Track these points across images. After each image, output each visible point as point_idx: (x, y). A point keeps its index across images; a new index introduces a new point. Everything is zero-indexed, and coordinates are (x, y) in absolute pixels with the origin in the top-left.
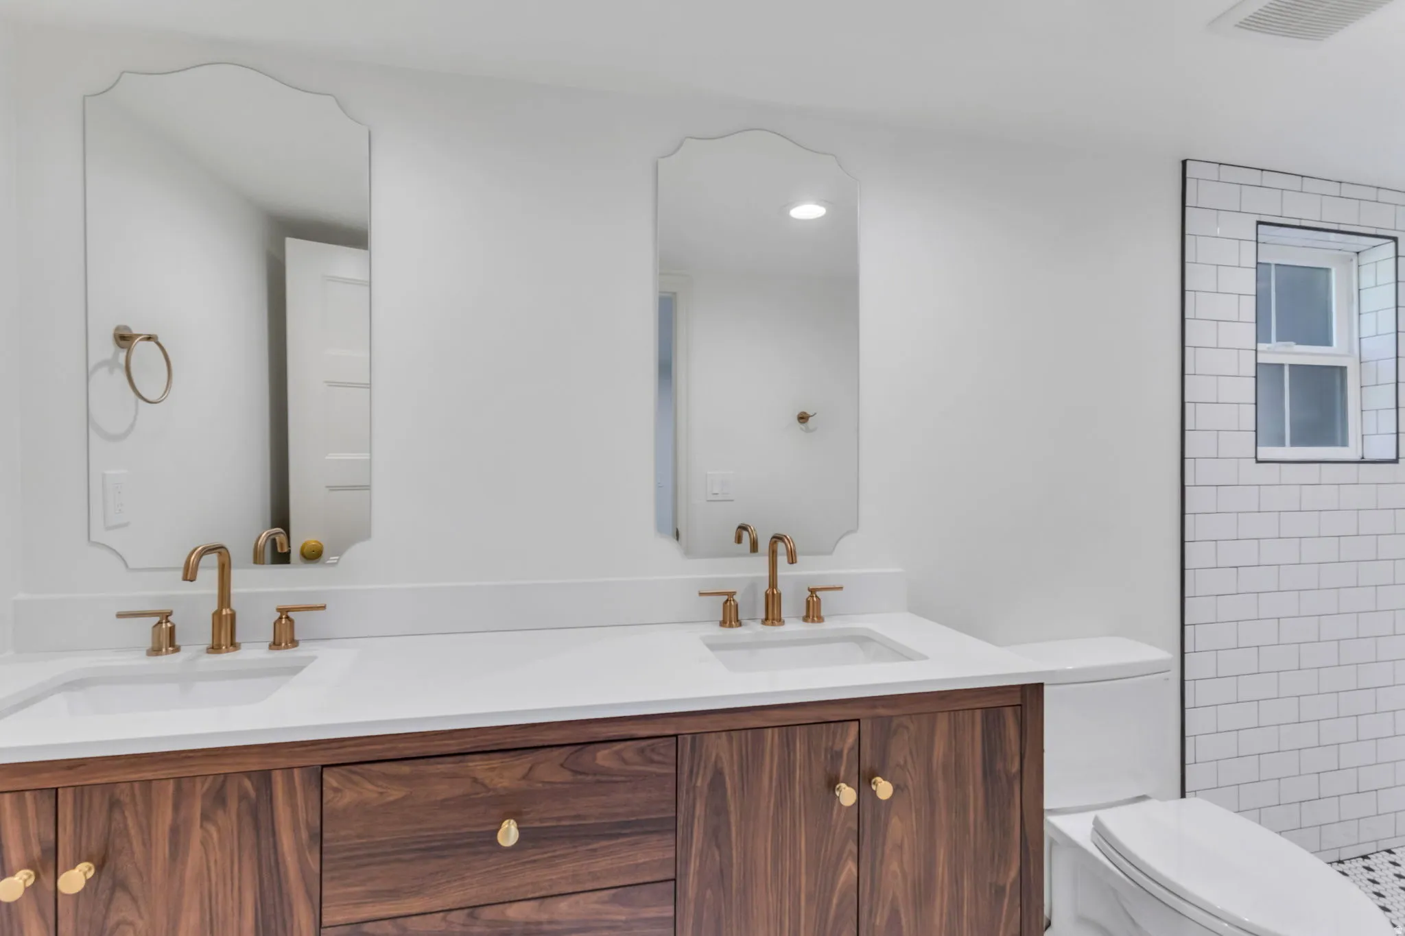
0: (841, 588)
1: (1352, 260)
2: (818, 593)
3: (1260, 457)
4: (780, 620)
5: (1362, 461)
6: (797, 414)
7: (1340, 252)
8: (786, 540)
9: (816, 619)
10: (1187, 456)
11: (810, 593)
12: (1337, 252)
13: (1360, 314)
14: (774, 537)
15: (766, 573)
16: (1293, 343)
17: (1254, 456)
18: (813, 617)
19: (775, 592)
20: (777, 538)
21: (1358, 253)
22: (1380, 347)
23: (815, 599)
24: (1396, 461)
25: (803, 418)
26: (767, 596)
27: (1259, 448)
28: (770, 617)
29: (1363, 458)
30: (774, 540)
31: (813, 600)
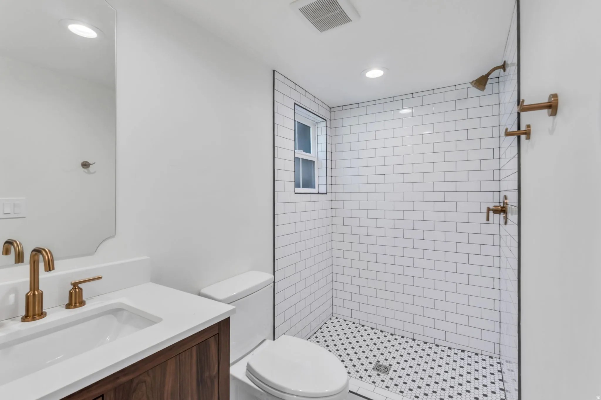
0: (100, 278)
1: (315, 125)
2: (80, 286)
3: (296, 192)
4: (42, 313)
5: (318, 194)
6: (82, 161)
7: (313, 122)
8: (44, 253)
9: (78, 304)
10: (275, 191)
11: (73, 286)
12: (311, 121)
13: (317, 144)
14: (34, 250)
15: (27, 279)
16: (302, 151)
17: (294, 191)
18: (75, 303)
19: (36, 293)
20: (37, 251)
21: (317, 123)
22: (322, 155)
23: (77, 290)
24: (326, 194)
25: (85, 165)
26: (27, 297)
27: (296, 188)
28: (31, 313)
29: (319, 192)
30: (34, 253)
31: (75, 291)
